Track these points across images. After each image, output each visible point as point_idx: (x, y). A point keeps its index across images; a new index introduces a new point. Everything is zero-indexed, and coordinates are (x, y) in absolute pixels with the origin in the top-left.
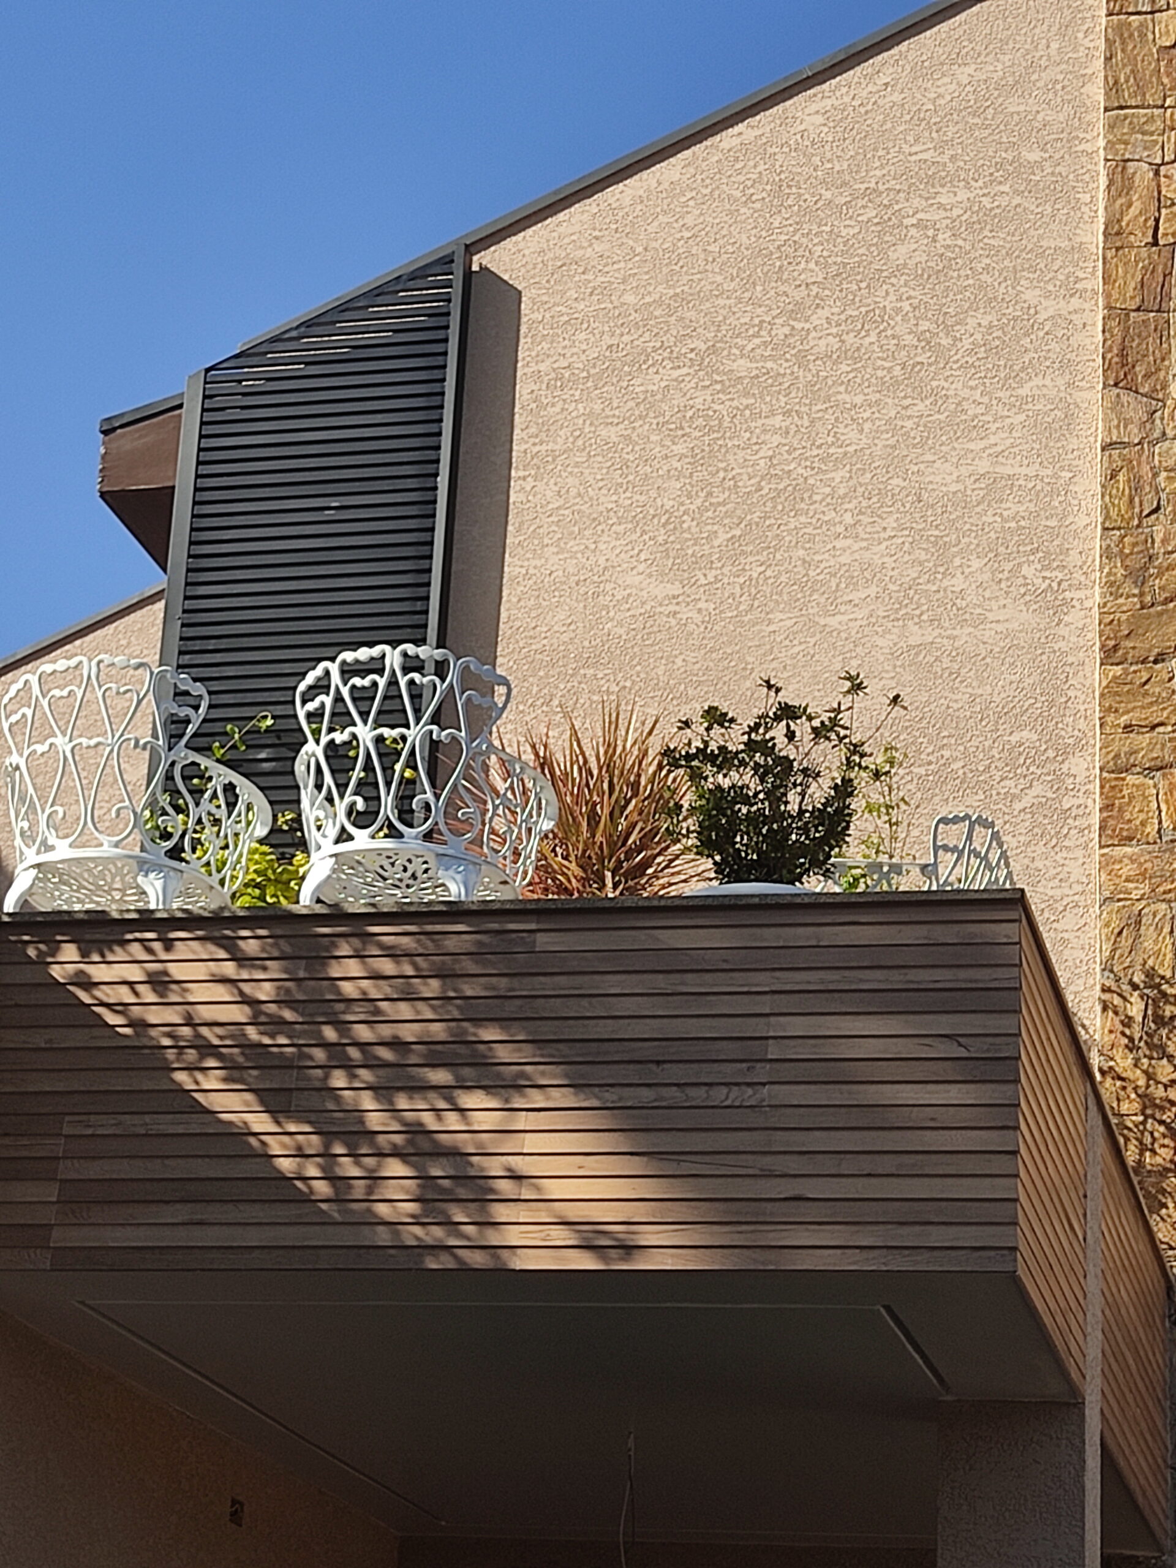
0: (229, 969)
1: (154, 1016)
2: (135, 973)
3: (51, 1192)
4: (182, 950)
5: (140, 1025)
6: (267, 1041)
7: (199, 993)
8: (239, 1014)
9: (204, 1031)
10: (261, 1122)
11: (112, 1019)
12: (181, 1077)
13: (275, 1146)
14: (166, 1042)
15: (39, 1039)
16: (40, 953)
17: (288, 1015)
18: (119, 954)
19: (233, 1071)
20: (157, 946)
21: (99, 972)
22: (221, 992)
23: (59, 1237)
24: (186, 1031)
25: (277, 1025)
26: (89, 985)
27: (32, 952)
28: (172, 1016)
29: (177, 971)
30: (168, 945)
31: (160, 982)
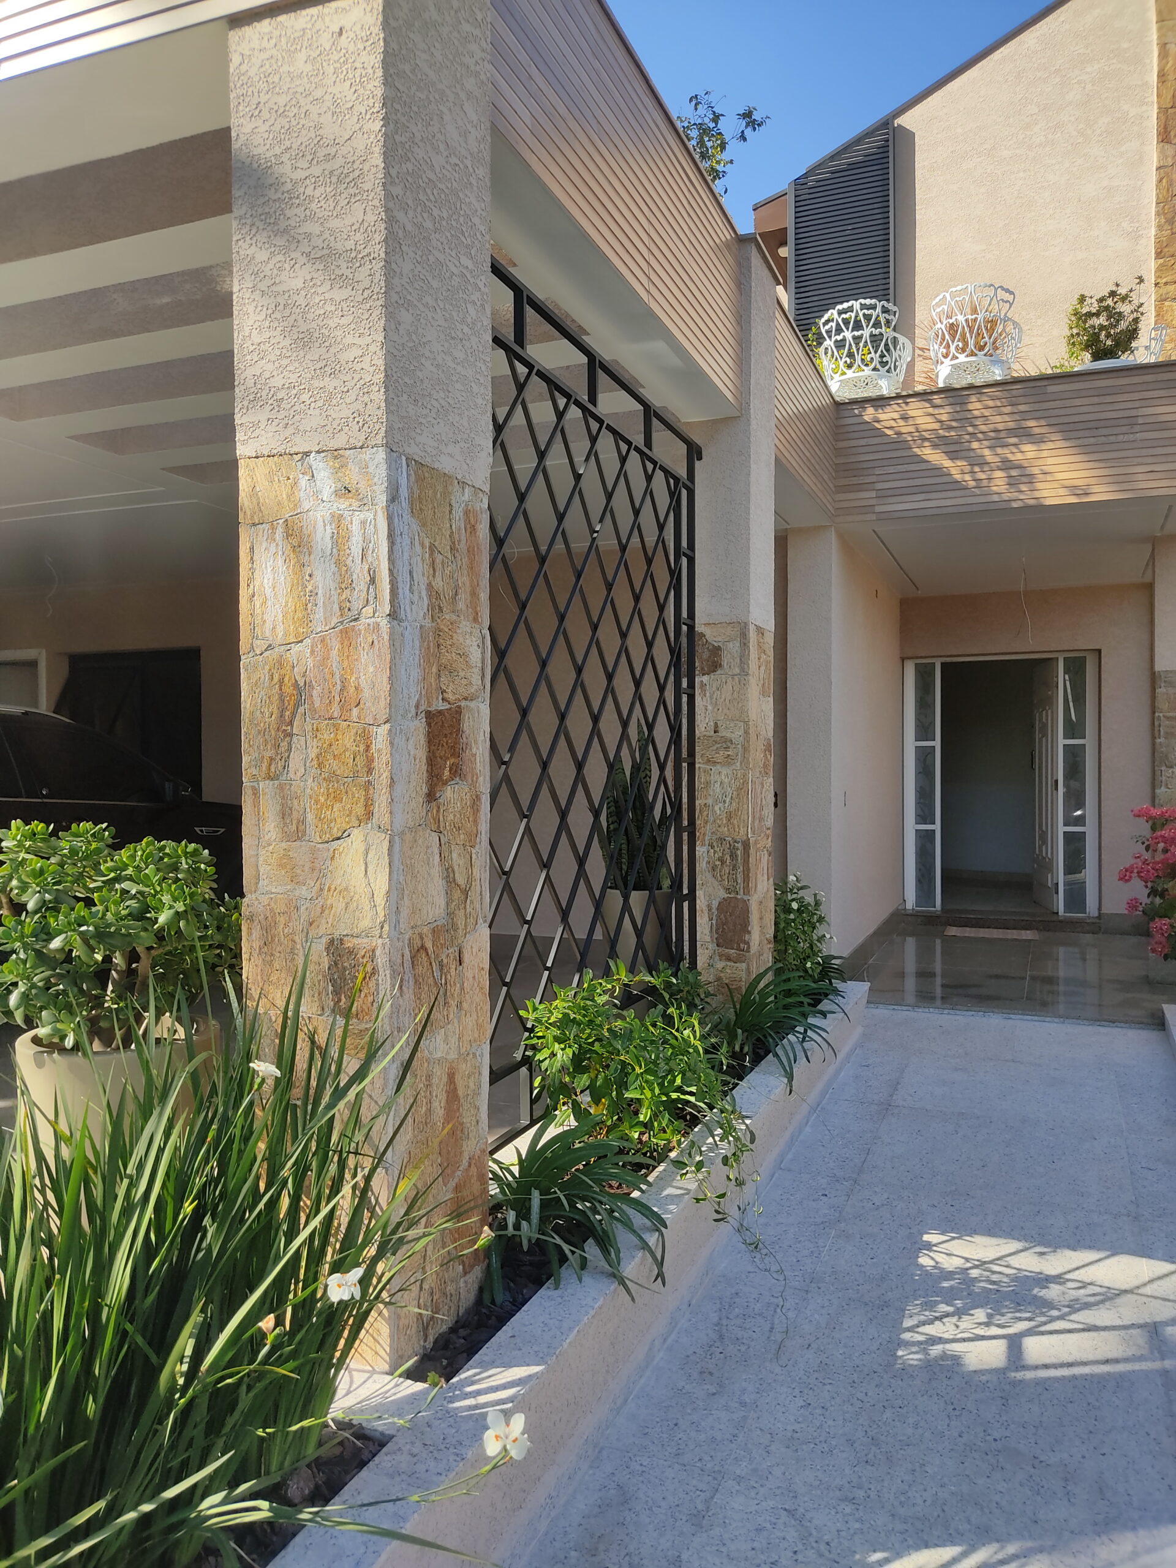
0: (931, 410)
1: (904, 430)
2: (896, 416)
3: (873, 494)
4: (912, 406)
5: (899, 434)
6: (947, 434)
7: (919, 421)
8: (936, 426)
9: (923, 433)
10: (947, 463)
11: (889, 432)
12: (915, 450)
13: (953, 471)
14: (910, 439)
15: (863, 442)
16: (860, 412)
17: (954, 424)
18: (888, 409)
19: (935, 446)
20: (903, 405)
21: (882, 417)
22: (929, 419)
23: (878, 509)
24: (917, 434)
25: (951, 428)
26: (878, 421)
27: (856, 411)
28: (911, 429)
29: (911, 413)
30: (907, 403)
31: (905, 418)
